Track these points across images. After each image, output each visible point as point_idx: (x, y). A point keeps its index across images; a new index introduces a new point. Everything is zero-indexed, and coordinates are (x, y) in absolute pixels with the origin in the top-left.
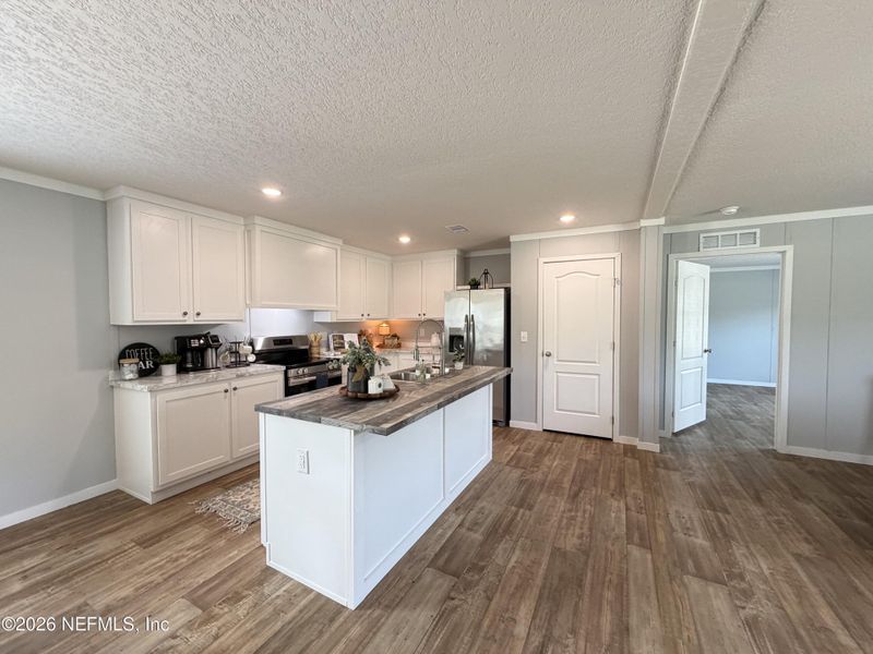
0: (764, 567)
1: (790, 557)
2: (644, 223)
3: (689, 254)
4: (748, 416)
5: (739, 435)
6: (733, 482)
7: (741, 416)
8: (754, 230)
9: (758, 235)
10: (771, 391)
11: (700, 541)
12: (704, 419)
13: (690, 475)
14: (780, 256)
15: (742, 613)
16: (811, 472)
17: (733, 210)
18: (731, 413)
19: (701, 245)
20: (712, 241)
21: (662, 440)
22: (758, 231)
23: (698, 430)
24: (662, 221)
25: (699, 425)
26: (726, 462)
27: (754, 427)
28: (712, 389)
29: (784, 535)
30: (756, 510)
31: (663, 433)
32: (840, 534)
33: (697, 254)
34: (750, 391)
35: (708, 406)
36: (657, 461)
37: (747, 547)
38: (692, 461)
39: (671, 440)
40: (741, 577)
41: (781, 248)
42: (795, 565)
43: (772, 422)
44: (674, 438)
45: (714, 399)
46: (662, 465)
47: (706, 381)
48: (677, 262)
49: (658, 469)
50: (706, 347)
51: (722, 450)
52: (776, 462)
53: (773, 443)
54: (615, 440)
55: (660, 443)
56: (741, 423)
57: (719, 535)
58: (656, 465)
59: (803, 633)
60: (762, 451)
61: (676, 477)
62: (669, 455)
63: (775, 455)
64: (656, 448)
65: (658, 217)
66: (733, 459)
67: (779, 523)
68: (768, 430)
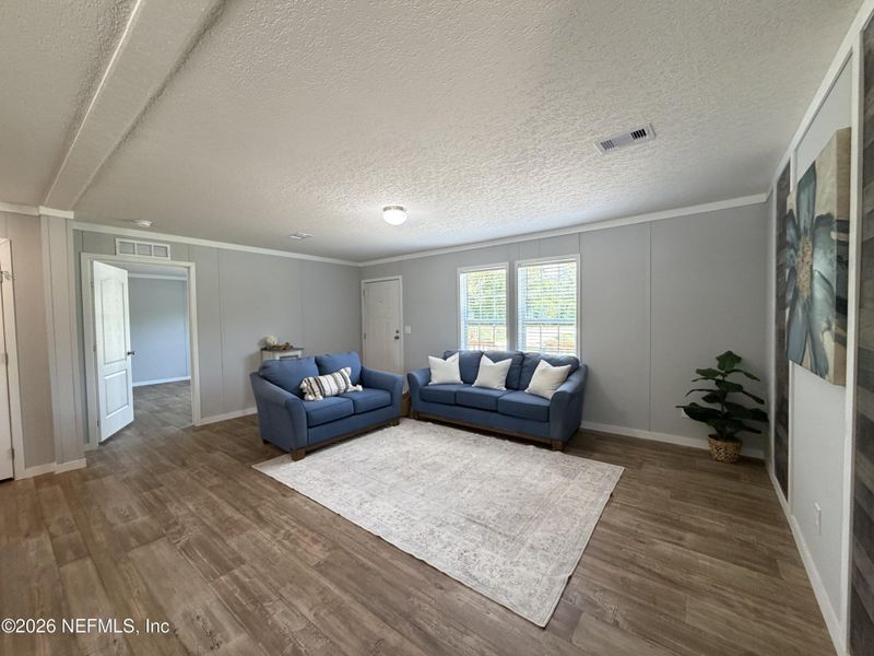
0: (191, 507)
1: (206, 491)
2: (43, 210)
3: (105, 256)
4: (171, 406)
5: (165, 424)
6: (164, 461)
7: (166, 408)
8: (164, 245)
9: (169, 250)
10: (188, 382)
11: (141, 518)
12: (132, 419)
13: (124, 472)
14: (186, 270)
15: (178, 546)
16: (218, 432)
17: (147, 224)
18: (157, 408)
19: (118, 250)
20: (128, 248)
21: (88, 454)
22: (168, 246)
23: (128, 433)
24: (70, 215)
25: (128, 427)
26: (156, 449)
27: (178, 413)
28: (138, 392)
29: (203, 480)
30: (182, 474)
31: (87, 447)
32: (234, 462)
33: (113, 257)
34: (171, 386)
35: (135, 407)
36: (83, 476)
37: (179, 501)
38: (124, 461)
39: (99, 451)
40: (176, 523)
41: (187, 264)
42: (210, 494)
43: (190, 406)
44: (102, 447)
45: (142, 401)
46: (90, 477)
47: (131, 385)
48: (92, 263)
49: (87, 483)
50: (129, 350)
51: (152, 440)
52: (194, 434)
53: (191, 421)
54: (18, 478)
55: (86, 456)
56: (167, 414)
57: (156, 505)
58: (85, 479)
59: (216, 529)
60: (184, 430)
61: (109, 481)
62: (99, 465)
63: (194, 429)
64: (81, 464)
65: (65, 209)
66: (162, 444)
67: (199, 474)
68: (188, 413)
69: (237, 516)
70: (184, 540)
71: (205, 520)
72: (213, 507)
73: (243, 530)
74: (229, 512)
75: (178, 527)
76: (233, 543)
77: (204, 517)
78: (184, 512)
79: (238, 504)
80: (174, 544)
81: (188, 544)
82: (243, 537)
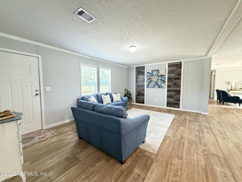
69: (186, 142)
70: (205, 148)
71: (195, 148)
72: (189, 150)
73: (189, 139)
74: (186, 145)
75: (205, 153)
76: (194, 138)
77: (194, 149)
78: (199, 157)
79: (182, 145)
80: (208, 148)
81: (204, 146)
82: (190, 138)
